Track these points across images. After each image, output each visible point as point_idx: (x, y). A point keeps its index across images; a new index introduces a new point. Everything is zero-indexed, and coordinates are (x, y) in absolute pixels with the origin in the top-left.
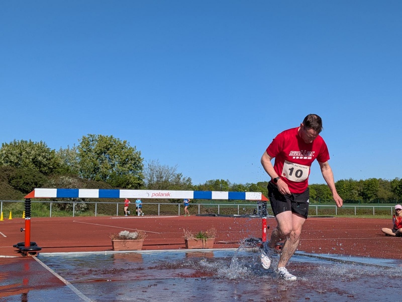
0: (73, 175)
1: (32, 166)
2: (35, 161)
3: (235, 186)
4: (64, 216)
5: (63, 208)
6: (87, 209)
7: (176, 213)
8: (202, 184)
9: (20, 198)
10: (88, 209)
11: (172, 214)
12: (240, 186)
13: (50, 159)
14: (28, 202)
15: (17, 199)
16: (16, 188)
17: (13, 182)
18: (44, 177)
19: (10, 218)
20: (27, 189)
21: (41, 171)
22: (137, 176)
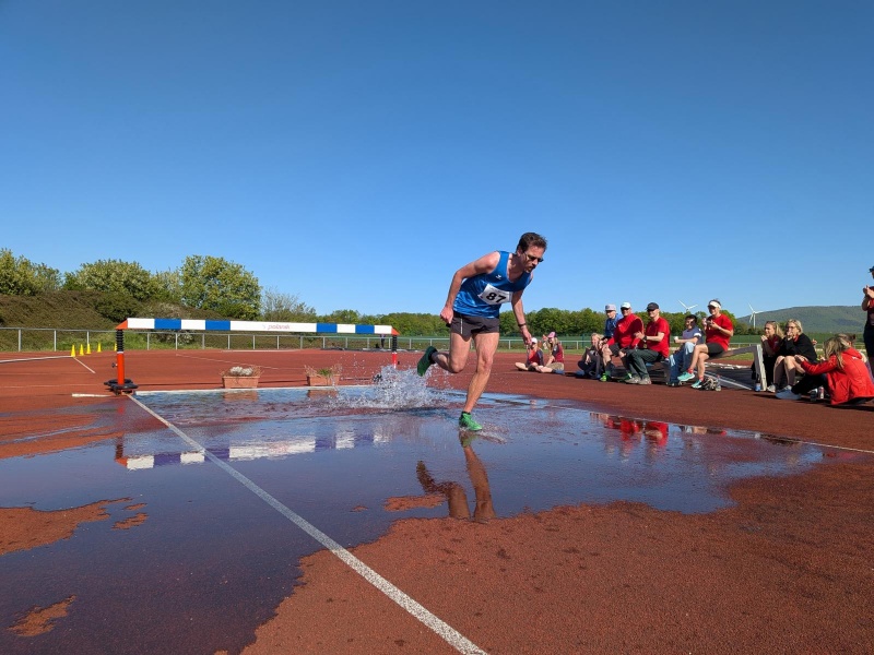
0: (175, 302)
1: (123, 290)
2: (127, 285)
3: (364, 317)
4: (165, 349)
5: (162, 340)
6: (192, 342)
7: (298, 347)
8: (329, 314)
9: (111, 328)
10: (193, 340)
11: (292, 347)
12: (370, 318)
13: (146, 283)
14: (120, 334)
15: (107, 328)
16: (104, 315)
17: (102, 308)
18: (140, 303)
19: (99, 350)
20: (119, 317)
21: (135, 297)
22: (253, 306)
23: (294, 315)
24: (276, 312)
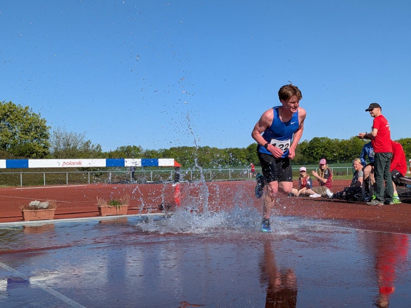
3: (147, 152)
8: (113, 150)
12: (153, 152)
22: (43, 145)
23: (81, 152)
24: (65, 150)
